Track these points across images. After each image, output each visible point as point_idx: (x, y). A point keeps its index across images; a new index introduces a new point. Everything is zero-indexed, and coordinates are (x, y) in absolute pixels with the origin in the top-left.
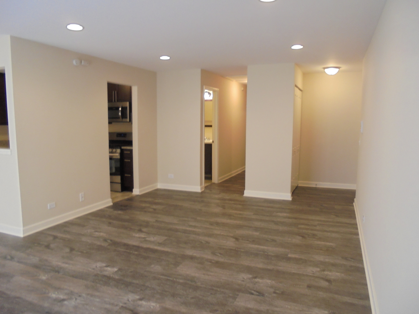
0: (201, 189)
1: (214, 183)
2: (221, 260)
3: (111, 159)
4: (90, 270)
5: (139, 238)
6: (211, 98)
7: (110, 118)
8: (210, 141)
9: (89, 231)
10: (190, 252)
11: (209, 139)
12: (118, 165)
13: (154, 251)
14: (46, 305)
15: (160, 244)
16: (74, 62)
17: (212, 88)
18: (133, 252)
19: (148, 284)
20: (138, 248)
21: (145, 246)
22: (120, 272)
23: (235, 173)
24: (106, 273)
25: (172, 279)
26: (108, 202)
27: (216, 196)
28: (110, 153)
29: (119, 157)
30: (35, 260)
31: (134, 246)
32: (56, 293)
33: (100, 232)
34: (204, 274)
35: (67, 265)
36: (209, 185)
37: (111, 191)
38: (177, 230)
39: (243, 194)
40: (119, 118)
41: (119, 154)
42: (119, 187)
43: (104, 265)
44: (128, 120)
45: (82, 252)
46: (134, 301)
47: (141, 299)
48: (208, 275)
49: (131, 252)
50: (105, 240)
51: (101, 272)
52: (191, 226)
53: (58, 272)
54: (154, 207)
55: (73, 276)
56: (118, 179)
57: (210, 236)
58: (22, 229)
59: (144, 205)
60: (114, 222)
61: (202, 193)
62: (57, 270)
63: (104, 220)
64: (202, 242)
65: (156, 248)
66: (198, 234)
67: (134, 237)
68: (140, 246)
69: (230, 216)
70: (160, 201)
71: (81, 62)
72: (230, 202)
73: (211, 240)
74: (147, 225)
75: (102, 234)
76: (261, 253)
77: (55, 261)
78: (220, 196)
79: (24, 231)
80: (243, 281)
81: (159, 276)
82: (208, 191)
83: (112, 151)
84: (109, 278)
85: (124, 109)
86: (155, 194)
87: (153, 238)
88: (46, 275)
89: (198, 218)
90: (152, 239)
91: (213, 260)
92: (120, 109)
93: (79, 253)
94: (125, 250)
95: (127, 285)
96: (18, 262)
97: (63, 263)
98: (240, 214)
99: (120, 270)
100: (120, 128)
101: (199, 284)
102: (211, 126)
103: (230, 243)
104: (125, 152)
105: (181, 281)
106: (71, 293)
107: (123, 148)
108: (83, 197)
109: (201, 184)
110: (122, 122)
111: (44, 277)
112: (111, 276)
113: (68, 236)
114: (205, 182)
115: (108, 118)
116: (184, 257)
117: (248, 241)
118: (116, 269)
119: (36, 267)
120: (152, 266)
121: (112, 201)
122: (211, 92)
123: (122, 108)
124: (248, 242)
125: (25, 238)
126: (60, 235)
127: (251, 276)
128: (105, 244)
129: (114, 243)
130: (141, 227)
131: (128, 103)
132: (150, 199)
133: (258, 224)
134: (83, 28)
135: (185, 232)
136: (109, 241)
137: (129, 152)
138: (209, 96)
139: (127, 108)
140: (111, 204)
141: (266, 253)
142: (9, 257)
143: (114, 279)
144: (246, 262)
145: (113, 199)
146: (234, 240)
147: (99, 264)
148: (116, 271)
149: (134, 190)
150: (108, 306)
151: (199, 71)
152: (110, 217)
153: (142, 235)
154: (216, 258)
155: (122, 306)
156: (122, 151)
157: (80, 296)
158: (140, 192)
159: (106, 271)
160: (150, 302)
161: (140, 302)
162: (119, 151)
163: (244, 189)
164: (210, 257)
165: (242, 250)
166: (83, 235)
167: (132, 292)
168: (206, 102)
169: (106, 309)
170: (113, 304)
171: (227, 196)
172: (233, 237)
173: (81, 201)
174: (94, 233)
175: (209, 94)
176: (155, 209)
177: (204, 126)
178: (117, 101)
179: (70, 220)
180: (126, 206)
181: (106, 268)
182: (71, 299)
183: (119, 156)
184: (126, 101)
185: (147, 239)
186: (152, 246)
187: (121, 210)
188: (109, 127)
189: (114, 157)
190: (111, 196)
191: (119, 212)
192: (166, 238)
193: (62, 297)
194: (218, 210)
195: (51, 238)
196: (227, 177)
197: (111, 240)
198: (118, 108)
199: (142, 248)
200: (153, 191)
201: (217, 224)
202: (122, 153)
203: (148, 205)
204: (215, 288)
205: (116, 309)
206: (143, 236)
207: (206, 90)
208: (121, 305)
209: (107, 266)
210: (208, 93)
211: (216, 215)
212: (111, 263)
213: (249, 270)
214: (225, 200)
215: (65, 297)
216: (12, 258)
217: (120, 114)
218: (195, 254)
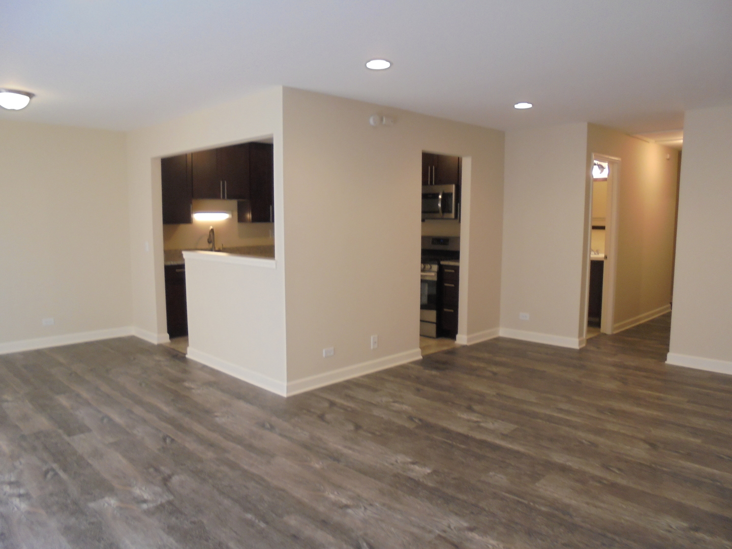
0: (580, 343)
1: (605, 334)
2: (622, 481)
3: (423, 281)
4: (386, 464)
5: (469, 421)
6: (605, 174)
7: (423, 212)
8: (601, 256)
9: (384, 399)
10: (558, 458)
11: (598, 252)
12: (434, 291)
13: (495, 448)
14: (321, 509)
15: (504, 436)
16: (371, 121)
17: (607, 156)
18: (458, 445)
19: (482, 504)
20: (466, 438)
21: (478, 436)
22: (435, 477)
23: (648, 316)
24: (412, 475)
25: (526, 502)
26: (414, 354)
27: (609, 359)
28: (423, 270)
29: (435, 279)
30: (304, 435)
31: (460, 434)
32: (336, 493)
33: (403, 403)
34: (587, 503)
35: (350, 452)
36: (596, 337)
37: (421, 335)
38: (535, 415)
39: (666, 360)
40: (437, 212)
41: (436, 274)
42: (432, 329)
43: (409, 460)
44: (453, 215)
45: (373, 433)
46: (460, 529)
47: (471, 529)
48: (596, 507)
49: (454, 443)
50: (411, 418)
51: (404, 472)
52: (561, 410)
53: (337, 460)
54: (494, 369)
55: (361, 471)
56: (432, 315)
57: (599, 432)
58: (285, 384)
59: (475, 364)
60: (426, 388)
61: (581, 350)
62: (335, 457)
63: (409, 383)
64: (582, 443)
65: (498, 442)
66: (575, 427)
67: (460, 418)
68: (470, 435)
69: (637, 400)
70: (504, 359)
71: (382, 120)
72: (638, 372)
73: (600, 440)
74: (481, 399)
75: (405, 407)
76: (706, 480)
77: (334, 441)
78: (616, 359)
79: (289, 389)
80: (670, 531)
81: (503, 493)
82: (592, 348)
83: (424, 267)
84: (417, 483)
85: (447, 196)
86: (495, 346)
87: (493, 423)
88: (321, 463)
89: (576, 398)
90: (490, 425)
91: (606, 479)
92: (440, 197)
93: (369, 435)
94: (444, 440)
95: (448, 500)
96: (281, 435)
97: (345, 447)
98: (659, 398)
99: (435, 472)
100: (440, 229)
101: (578, 520)
102: (603, 228)
103: (640, 452)
104: (446, 270)
105: (543, 509)
106: (358, 498)
107: (443, 263)
108: (375, 342)
109: (580, 335)
110: (442, 219)
111: (317, 465)
112: (421, 480)
113: (352, 405)
114: (588, 332)
116: (550, 466)
117: (677, 452)
118: (429, 471)
119: (305, 446)
120: (491, 473)
121: (422, 352)
122: (605, 165)
123: (444, 195)
124: (676, 454)
125: (289, 399)
126: (339, 401)
127: (685, 525)
128: (410, 425)
129: (426, 426)
130: (471, 402)
131: (454, 186)
132: (486, 355)
133: (698, 422)
134: (391, 64)
135: (550, 419)
136: (417, 421)
137: (453, 271)
138: (600, 171)
139: (452, 194)
140: (420, 357)
141: (719, 484)
142: (268, 426)
143: (425, 487)
144: (675, 494)
145: (423, 348)
146: (647, 446)
147: (401, 458)
148: (429, 474)
149: (458, 336)
150: (415, 530)
151: (584, 127)
152: (418, 379)
153: (474, 417)
154: (610, 477)
155: (440, 536)
156: (441, 269)
157: (371, 505)
158: (469, 340)
159: (412, 470)
160: (487, 537)
161: (470, 535)
162: (435, 268)
163: (668, 350)
164: (599, 473)
165: (665, 469)
166: (375, 405)
167: (456, 514)
168: (595, 184)
169: (412, 534)
170: (423, 528)
171: (631, 361)
172: (645, 441)
173: (372, 348)
174: (393, 404)
175: (601, 167)
176: (495, 374)
177: (590, 228)
178: (435, 184)
179: (355, 379)
180: (445, 363)
181: (412, 466)
182: (357, 507)
183: (436, 276)
184: (450, 183)
185: (482, 424)
186: (490, 439)
187: (437, 368)
188: (423, 227)
189: (427, 278)
190: (420, 344)
191: (434, 372)
192: (516, 426)
193: (344, 501)
194: (612, 386)
195: (326, 405)
196: (629, 323)
197: (420, 420)
198: (436, 196)
199: (474, 440)
200: (491, 340)
201: (612, 411)
202: (440, 272)
203: (482, 365)
204: (610, 535)
205: (429, 537)
206: (475, 419)
207: (596, 162)
208: (437, 532)
209: (413, 463)
210: (599, 165)
211: (610, 394)
212: (421, 458)
213: (681, 511)
214: (626, 367)
215: (349, 502)
216: (272, 428)
217: (440, 205)
218: (569, 464)
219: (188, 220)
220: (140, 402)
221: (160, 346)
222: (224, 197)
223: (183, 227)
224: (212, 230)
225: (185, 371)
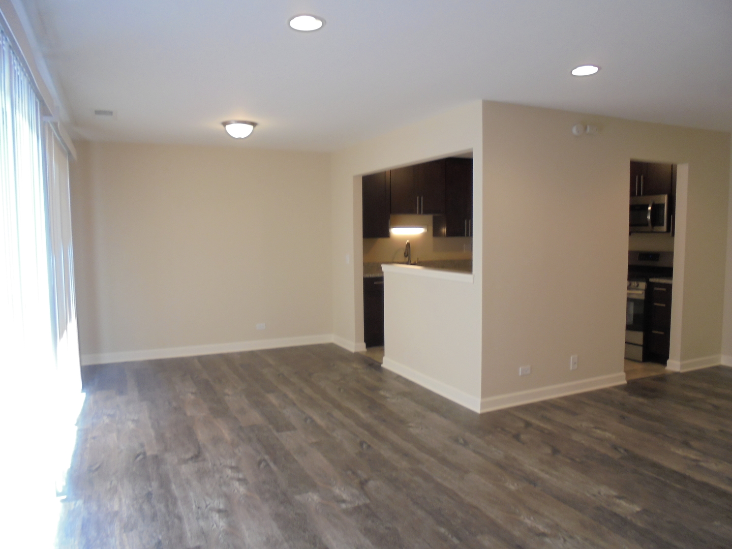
3: (629, 300)
4: (588, 495)
5: (685, 458)
9: (585, 424)
12: (641, 311)
14: (517, 533)
16: (574, 130)
18: (673, 484)
20: (683, 478)
21: (698, 477)
22: (645, 516)
24: (618, 510)
26: (618, 378)
28: (629, 288)
29: (643, 297)
30: (498, 454)
31: (675, 472)
32: (532, 518)
33: (605, 430)
35: (548, 477)
37: (626, 358)
40: (647, 225)
41: (644, 292)
42: (639, 352)
43: (614, 493)
44: (664, 228)
45: (572, 459)
49: (668, 481)
50: (615, 448)
51: (609, 505)
53: (535, 485)
54: (716, 402)
55: (559, 499)
56: (638, 337)
58: (479, 400)
59: (691, 394)
60: (632, 416)
62: (532, 480)
63: (612, 409)
67: (674, 453)
68: (688, 475)
71: (586, 128)
74: (700, 434)
75: (608, 435)
77: (529, 463)
79: (483, 405)
83: (631, 285)
84: (624, 520)
85: (657, 208)
86: (716, 376)
87: (716, 464)
88: (516, 484)
90: (713, 466)
92: (650, 208)
93: (568, 461)
94: (655, 476)
96: (474, 451)
97: (543, 471)
99: (645, 511)
100: (649, 244)
104: (656, 289)
106: (556, 527)
107: (651, 280)
108: (575, 363)
110: (652, 232)
111: (512, 486)
112: (629, 518)
113: (548, 427)
115: (630, 225)
118: (638, 509)
119: (499, 465)
120: (716, 523)
121: (626, 378)
123: (654, 207)
125: (482, 415)
126: (534, 421)
128: (616, 456)
129: (634, 458)
130: (688, 436)
131: (666, 196)
132: (704, 385)
134: (600, 69)
136: (622, 451)
137: (664, 289)
139: (663, 205)
140: (624, 382)
142: (461, 441)
143: (634, 527)
145: (627, 372)
147: (604, 490)
148: (638, 512)
149: (669, 362)
152: (622, 406)
153: (692, 455)
156: (650, 287)
157: (571, 537)
158: (682, 366)
159: (618, 506)
162: (643, 285)
166: (574, 430)
173: (571, 368)
174: (594, 430)
176: (716, 407)
178: (644, 194)
179: (551, 400)
180: (653, 390)
181: (618, 501)
182: (556, 537)
183: (644, 295)
184: (662, 192)
185: (702, 464)
186: (713, 482)
187: (644, 396)
189: (634, 297)
190: (625, 368)
191: (641, 400)
193: (541, 528)
195: (522, 425)
197: (626, 450)
198: (645, 207)
199: (693, 481)
200: (710, 368)
202: (649, 291)
203: (700, 396)
206: (693, 457)
209: (619, 497)
212: (627, 492)
215: (546, 531)
216: (466, 444)
217: (649, 217)
219: (386, 234)
220: (339, 407)
221: (357, 354)
222: (420, 213)
223: (381, 241)
224: (408, 244)
225: (380, 380)
